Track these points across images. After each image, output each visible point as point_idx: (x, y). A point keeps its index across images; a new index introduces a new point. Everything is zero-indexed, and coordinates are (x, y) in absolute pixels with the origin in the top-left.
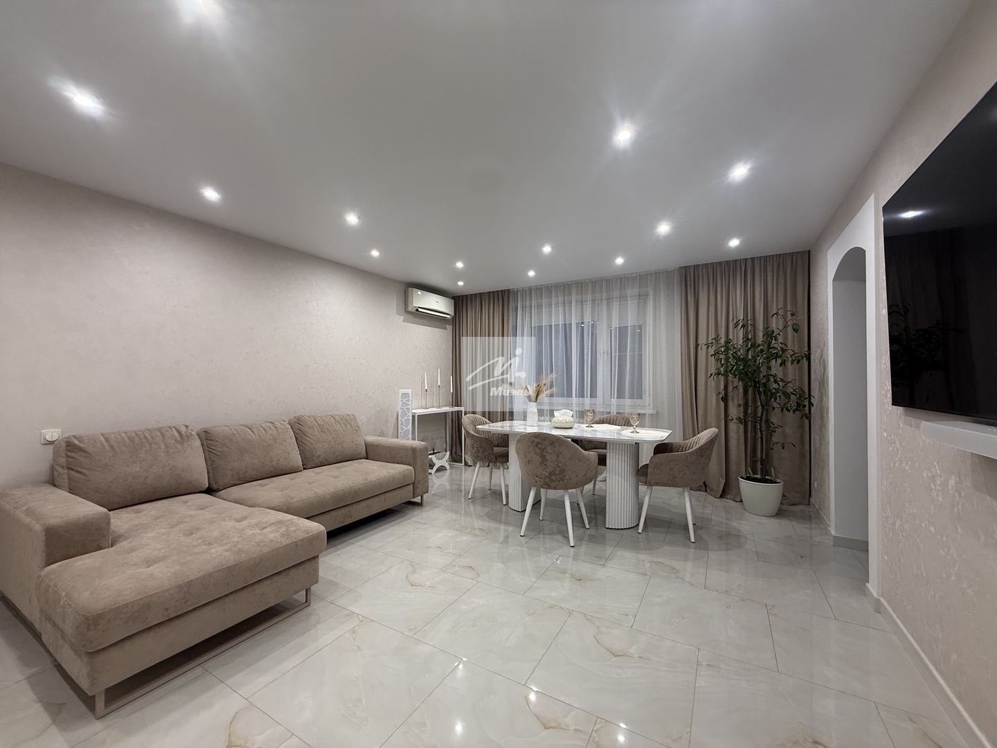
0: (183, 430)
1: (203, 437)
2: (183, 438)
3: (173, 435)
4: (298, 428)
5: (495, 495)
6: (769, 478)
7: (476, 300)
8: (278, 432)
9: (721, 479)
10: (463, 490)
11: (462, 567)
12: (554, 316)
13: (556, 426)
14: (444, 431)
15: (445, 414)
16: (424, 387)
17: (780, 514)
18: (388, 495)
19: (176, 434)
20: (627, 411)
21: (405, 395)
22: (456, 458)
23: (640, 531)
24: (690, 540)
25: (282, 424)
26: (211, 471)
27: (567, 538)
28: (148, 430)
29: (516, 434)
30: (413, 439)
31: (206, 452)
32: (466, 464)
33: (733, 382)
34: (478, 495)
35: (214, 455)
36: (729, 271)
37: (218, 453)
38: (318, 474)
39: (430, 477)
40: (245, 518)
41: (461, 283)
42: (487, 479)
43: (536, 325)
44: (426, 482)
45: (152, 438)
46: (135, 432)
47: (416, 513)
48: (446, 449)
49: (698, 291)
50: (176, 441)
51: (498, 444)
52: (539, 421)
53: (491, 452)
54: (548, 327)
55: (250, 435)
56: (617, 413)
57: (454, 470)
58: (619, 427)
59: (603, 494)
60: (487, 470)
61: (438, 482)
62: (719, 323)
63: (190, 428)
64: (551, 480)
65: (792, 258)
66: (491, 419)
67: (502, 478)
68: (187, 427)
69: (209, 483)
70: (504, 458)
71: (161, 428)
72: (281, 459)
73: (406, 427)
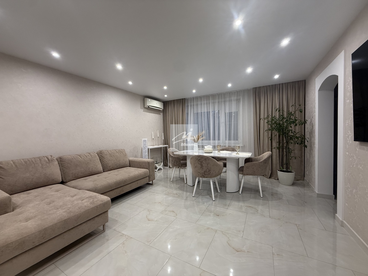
0: (50, 157)
1: (59, 160)
2: (50, 161)
3: (45, 160)
4: (101, 155)
5: (182, 179)
6: (289, 170)
7: (172, 103)
8: (92, 157)
9: (269, 171)
10: (169, 178)
11: (170, 211)
12: (203, 109)
13: (206, 152)
14: (161, 155)
15: (161, 148)
16: (152, 137)
17: (293, 184)
18: (138, 181)
19: (46, 159)
20: (232, 145)
21: (145, 141)
22: (165, 165)
23: (240, 193)
24: (261, 196)
25: (94, 154)
26: (63, 174)
27: (211, 197)
28: (34, 158)
29: (190, 156)
30: (149, 158)
31: (61, 166)
32: (169, 167)
33: (274, 133)
34: (175, 180)
35: (64, 168)
36: (273, 89)
37: (66, 167)
38: (109, 174)
39: (155, 172)
40: (75, 195)
41: (166, 96)
42: (178, 173)
43: (196, 112)
44: (154, 175)
45: (35, 161)
46: (27, 159)
47: (150, 188)
48: (162, 161)
49: (260, 97)
50: (47, 162)
51: (182, 159)
52: (199, 150)
53: (180, 163)
54: (201, 113)
55: (79, 159)
56: (228, 146)
57: (165, 170)
58: (230, 152)
59: (225, 178)
60: (178, 169)
61: (158, 175)
62: (269, 110)
63: (53, 157)
64: (205, 174)
65: (298, 83)
66: (179, 150)
67: (184, 173)
68: (51, 156)
69: (62, 179)
70: (185, 165)
71: (40, 157)
72: (93, 168)
73: (146, 153)
